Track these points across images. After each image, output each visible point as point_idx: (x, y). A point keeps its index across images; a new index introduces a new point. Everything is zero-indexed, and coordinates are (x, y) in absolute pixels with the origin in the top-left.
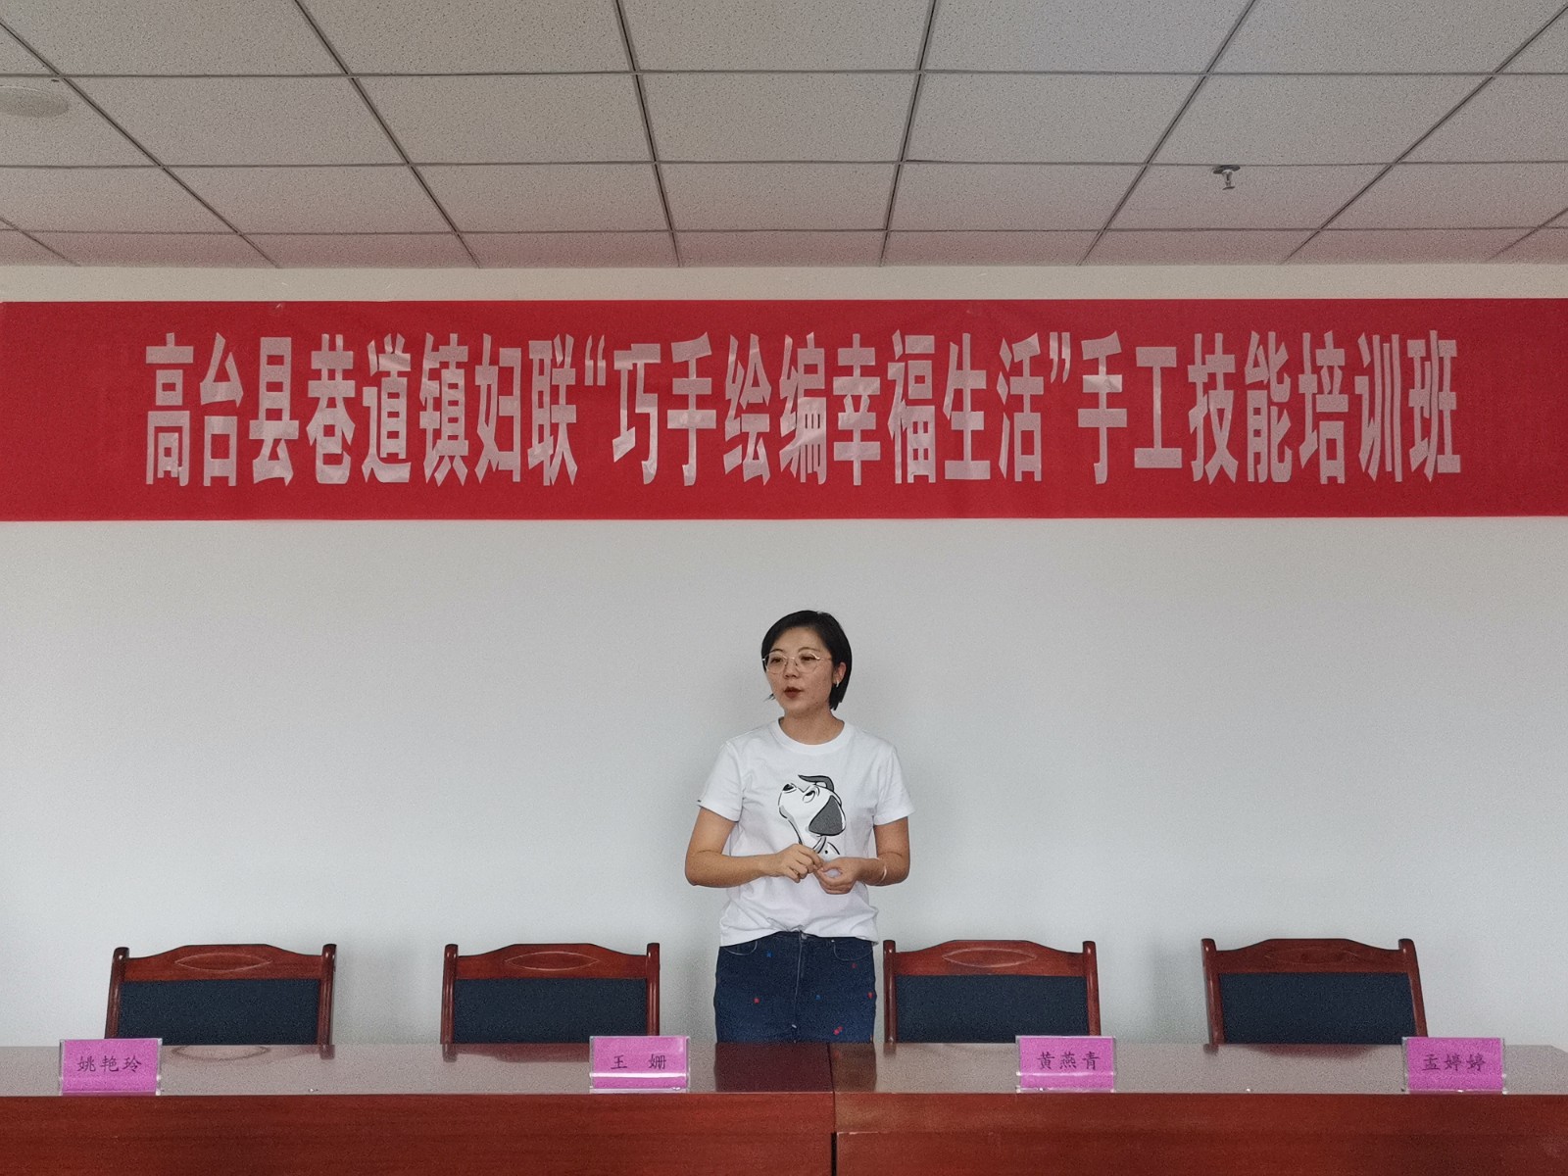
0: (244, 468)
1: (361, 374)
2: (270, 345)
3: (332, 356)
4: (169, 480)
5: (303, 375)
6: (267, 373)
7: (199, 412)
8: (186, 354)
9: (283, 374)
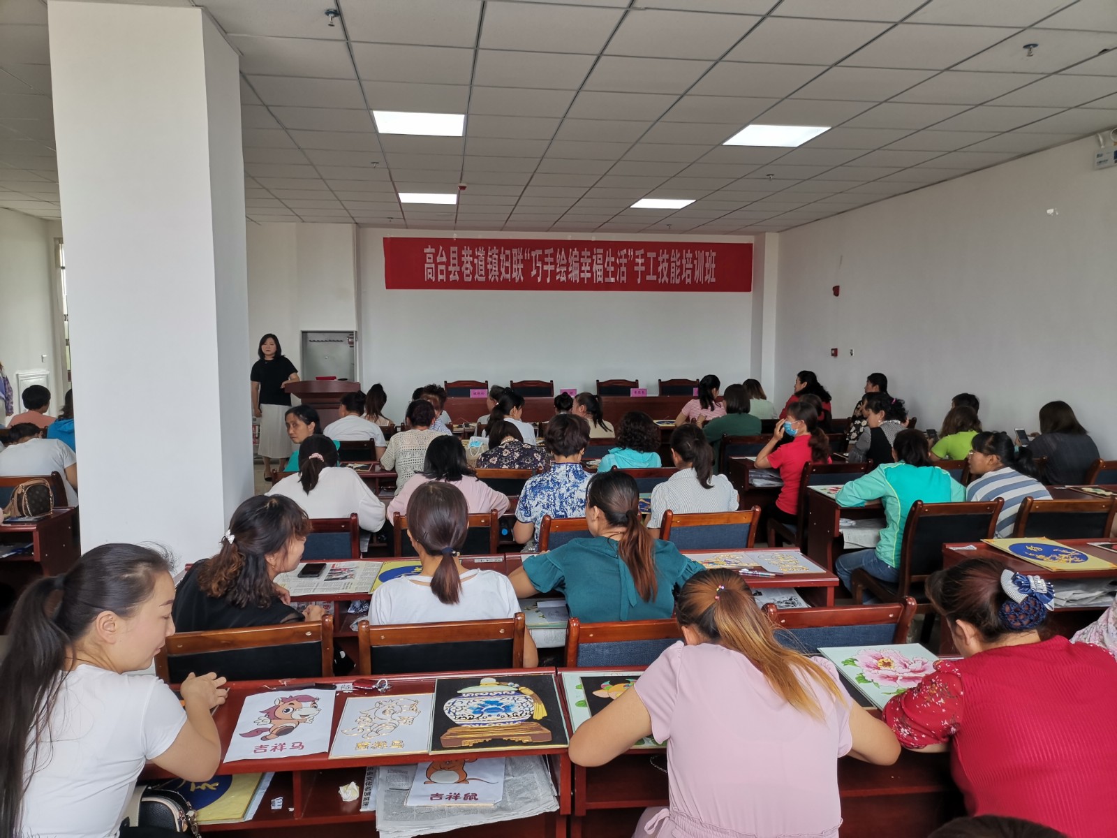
0: (448, 277)
1: (473, 256)
2: (452, 249)
3: (467, 252)
4: (430, 280)
5: (460, 256)
6: (452, 255)
7: (437, 264)
8: (433, 250)
9: (456, 255)
